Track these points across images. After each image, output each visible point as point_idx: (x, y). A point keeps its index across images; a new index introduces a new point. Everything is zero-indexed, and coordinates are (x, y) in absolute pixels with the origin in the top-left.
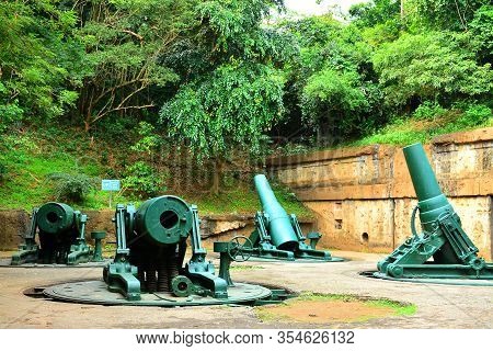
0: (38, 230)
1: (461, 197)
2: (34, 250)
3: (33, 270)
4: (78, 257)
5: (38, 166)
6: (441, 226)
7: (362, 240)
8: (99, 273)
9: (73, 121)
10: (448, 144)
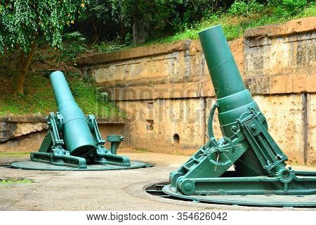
1: (274, 95)
6: (243, 129)
7: (173, 140)
10: (261, 38)
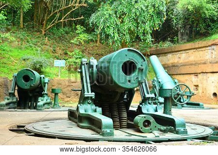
0: (17, 88)
2: (15, 100)
3: (15, 112)
4: (44, 105)
5: (15, 53)
7: (212, 97)
8: (65, 115)
9: (35, 29)
